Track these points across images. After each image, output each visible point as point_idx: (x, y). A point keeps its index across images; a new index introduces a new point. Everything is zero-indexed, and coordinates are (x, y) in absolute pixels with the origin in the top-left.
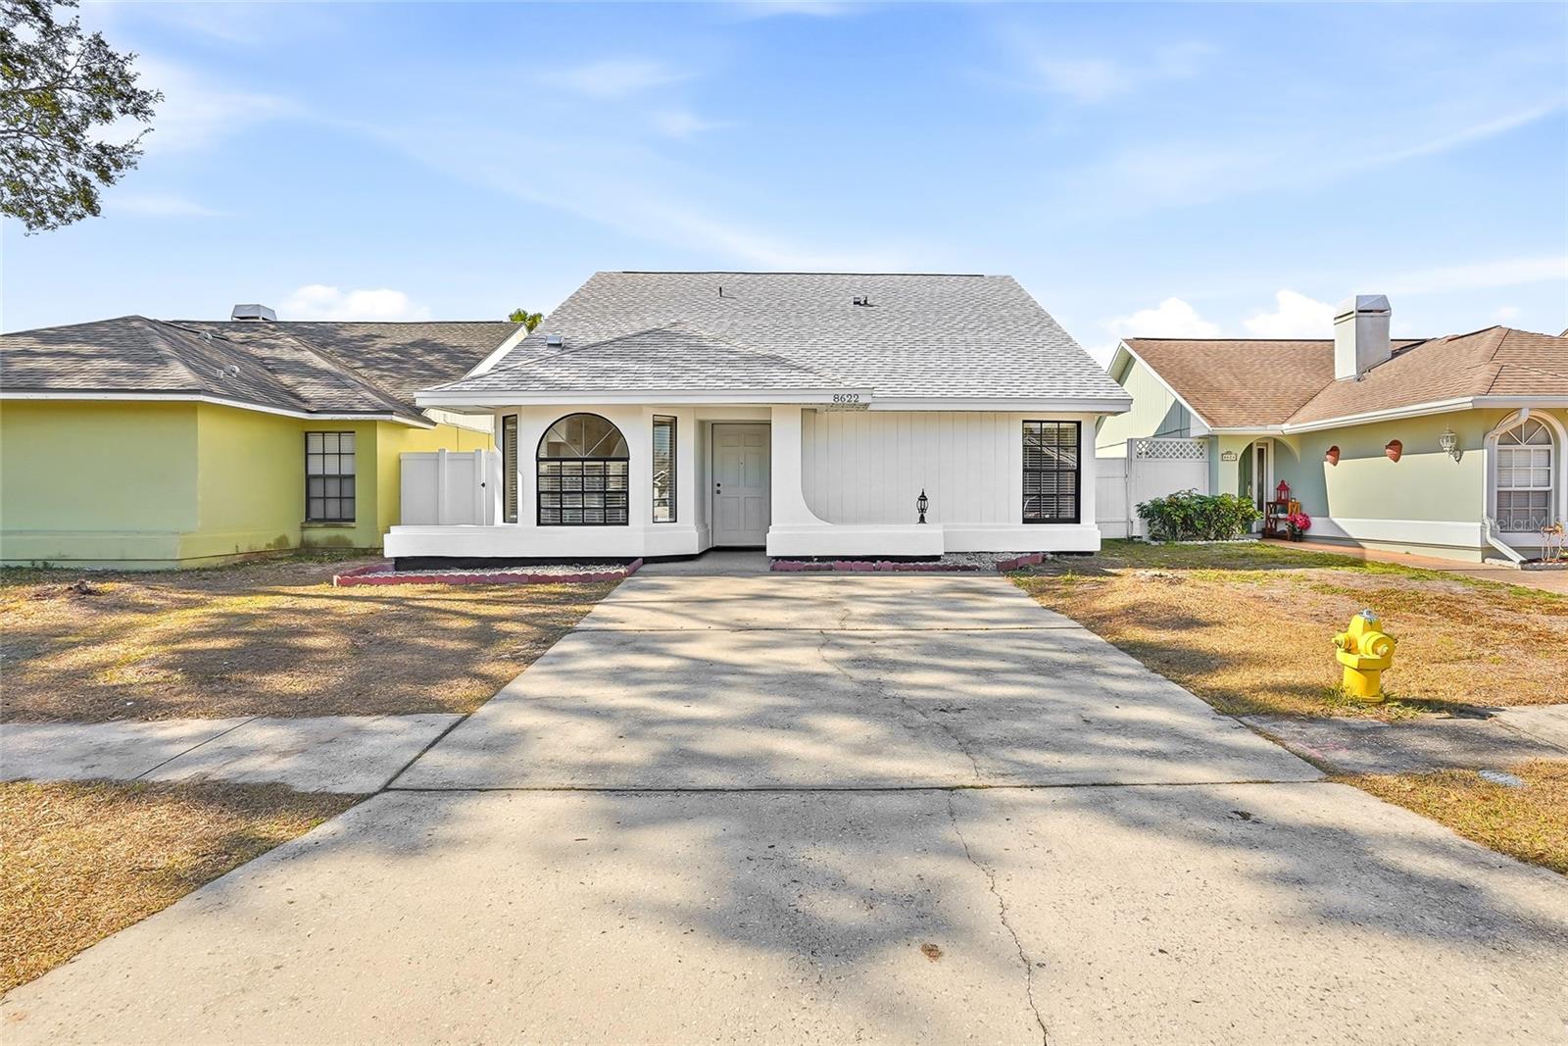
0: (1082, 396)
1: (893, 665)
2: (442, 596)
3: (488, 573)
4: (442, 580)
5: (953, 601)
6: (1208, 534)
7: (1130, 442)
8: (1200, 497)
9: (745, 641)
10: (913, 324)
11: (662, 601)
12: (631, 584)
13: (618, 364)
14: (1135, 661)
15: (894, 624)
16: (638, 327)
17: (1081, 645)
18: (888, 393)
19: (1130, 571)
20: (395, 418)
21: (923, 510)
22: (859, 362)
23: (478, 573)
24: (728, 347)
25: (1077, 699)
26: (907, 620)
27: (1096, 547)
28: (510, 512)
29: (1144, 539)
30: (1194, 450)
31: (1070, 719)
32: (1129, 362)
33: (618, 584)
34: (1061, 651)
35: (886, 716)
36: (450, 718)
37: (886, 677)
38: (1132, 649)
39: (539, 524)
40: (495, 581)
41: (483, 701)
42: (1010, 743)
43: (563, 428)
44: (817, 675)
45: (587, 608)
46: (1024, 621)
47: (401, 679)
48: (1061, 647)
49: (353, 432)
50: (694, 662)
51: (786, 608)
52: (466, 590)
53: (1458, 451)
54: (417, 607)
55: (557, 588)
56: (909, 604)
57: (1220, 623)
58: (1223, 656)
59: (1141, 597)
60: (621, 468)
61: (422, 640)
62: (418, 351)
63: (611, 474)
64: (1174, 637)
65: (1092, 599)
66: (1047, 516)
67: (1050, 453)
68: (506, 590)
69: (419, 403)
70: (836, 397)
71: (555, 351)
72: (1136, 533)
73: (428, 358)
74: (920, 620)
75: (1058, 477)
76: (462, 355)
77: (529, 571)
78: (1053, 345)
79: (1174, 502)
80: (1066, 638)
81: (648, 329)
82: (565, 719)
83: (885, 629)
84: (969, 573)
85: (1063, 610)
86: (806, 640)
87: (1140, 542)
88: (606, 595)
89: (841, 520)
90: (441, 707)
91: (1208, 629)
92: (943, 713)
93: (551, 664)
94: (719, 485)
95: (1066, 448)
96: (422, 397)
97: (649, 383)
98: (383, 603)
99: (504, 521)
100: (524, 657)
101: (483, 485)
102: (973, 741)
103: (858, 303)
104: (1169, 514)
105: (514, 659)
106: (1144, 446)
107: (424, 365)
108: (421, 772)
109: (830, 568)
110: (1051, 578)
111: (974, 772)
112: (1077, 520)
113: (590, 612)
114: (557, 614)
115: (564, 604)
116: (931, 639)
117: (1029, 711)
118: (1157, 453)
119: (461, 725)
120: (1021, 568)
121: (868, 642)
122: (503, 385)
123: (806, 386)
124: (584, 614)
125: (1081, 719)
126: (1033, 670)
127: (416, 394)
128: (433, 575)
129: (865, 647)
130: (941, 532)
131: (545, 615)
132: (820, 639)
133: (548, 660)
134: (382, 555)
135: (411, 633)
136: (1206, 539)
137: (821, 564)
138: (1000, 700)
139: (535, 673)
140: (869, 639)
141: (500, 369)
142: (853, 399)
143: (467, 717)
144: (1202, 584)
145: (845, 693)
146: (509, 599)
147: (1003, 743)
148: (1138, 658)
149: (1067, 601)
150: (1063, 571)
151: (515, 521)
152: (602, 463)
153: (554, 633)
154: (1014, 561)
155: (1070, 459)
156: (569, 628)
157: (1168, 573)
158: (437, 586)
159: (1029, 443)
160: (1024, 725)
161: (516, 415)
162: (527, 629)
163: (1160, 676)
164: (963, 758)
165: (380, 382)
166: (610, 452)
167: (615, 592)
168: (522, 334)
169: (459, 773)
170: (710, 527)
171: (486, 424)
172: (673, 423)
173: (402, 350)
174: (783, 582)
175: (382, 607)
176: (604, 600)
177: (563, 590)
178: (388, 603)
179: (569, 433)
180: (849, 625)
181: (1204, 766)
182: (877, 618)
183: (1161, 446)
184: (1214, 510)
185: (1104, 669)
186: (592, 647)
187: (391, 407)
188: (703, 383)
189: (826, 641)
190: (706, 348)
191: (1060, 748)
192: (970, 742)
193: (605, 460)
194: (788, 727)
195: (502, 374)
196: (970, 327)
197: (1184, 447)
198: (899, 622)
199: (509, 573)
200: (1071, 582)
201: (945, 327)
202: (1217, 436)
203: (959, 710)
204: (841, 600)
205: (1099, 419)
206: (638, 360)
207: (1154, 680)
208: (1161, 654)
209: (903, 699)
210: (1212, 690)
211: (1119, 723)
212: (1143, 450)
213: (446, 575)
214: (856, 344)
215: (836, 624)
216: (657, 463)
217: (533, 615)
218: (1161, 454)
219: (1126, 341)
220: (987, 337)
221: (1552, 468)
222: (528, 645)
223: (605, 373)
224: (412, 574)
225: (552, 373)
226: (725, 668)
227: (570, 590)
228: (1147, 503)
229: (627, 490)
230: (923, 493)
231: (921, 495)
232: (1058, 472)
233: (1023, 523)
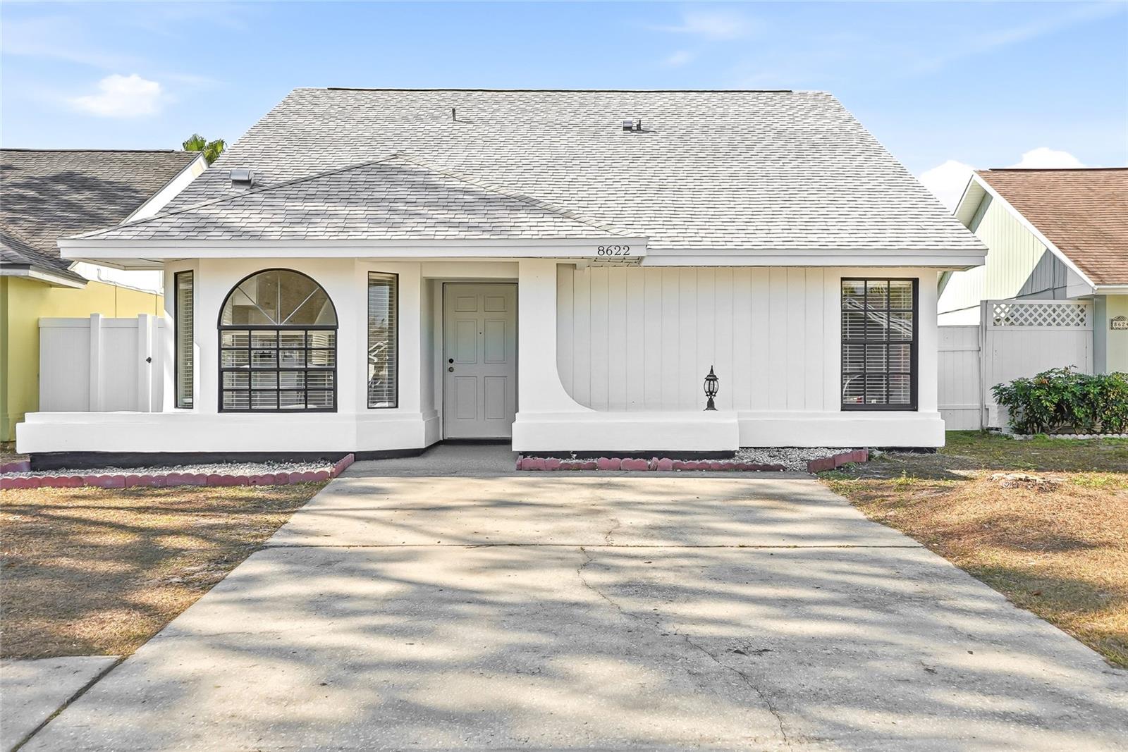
0: (921, 246)
1: (672, 593)
2: (92, 503)
3: (155, 473)
4: (93, 482)
5: (749, 510)
6: (1093, 425)
7: (985, 305)
8: (1081, 377)
9: (484, 560)
10: (701, 155)
11: (379, 509)
12: (341, 486)
13: (322, 207)
14: (993, 593)
15: (675, 539)
16: (349, 159)
17: (920, 569)
18: (666, 243)
19: (986, 473)
20: (33, 273)
21: (711, 393)
22: (631, 204)
23: (141, 473)
24: (463, 185)
25: (915, 641)
26: (692, 533)
27: (939, 441)
28: (184, 396)
29: (1004, 432)
30: (1073, 316)
31: (907, 668)
32: (984, 199)
33: (322, 486)
34: (893, 578)
35: (664, 660)
36: (101, 661)
37: (665, 608)
38: (988, 576)
39: (221, 409)
40: (163, 483)
41: (144, 639)
42: (827, 698)
43: (252, 287)
44: (576, 604)
45: (283, 518)
46: (844, 538)
47: (35, 612)
48: (893, 572)
50: (415, 588)
51: (537, 518)
52: (125, 495)
54: (59, 518)
55: (243, 492)
56: (695, 513)
57: (1110, 545)
58: (1116, 588)
59: (999, 508)
60: (327, 338)
61: (64, 562)
62: (62, 187)
63: (314, 346)
64: (1047, 562)
65: (934, 510)
66: (874, 401)
67: (878, 320)
68: (179, 494)
69: (64, 255)
70: (601, 249)
71: (242, 190)
72: (993, 423)
73: (75, 197)
74: (707, 534)
75: (888, 351)
76: (122, 194)
77: (208, 471)
78: (881, 180)
79: (1045, 383)
80: (899, 561)
81: (362, 162)
82: (252, 662)
83: (662, 546)
84: (771, 474)
85: (895, 523)
86: (562, 559)
87: (998, 435)
88: (306, 501)
89: (609, 406)
90: (88, 648)
91: (1095, 551)
92: (738, 655)
93: (234, 590)
94: (451, 361)
95: (899, 313)
96: (67, 247)
97: (364, 231)
98: (14, 512)
99: (176, 406)
100: (200, 581)
101: (149, 360)
102: (780, 693)
103: (630, 128)
104: (1038, 399)
105: (187, 584)
106: (1003, 310)
107: (70, 206)
108: (59, 735)
109: (593, 468)
110: (880, 481)
111: (779, 734)
112: (913, 406)
113: (285, 522)
114: (243, 526)
115: (253, 513)
116: (723, 559)
117: (853, 655)
118: (1022, 320)
119: (114, 671)
120: (839, 468)
121: (641, 563)
122: (175, 232)
123: (563, 234)
124: (277, 526)
125: (921, 668)
126: (857, 601)
127: (60, 244)
128: (82, 475)
129: (638, 568)
130: (735, 421)
131: (228, 527)
132: (580, 558)
133: (230, 585)
134: (14, 450)
135: (51, 551)
136: (1090, 431)
137: (581, 461)
138: (813, 640)
139: (214, 602)
140: (643, 558)
141: (172, 211)
142: (623, 252)
143: (121, 661)
144: (1085, 492)
145: (611, 629)
146: (181, 506)
147: (818, 697)
148: (998, 589)
149: (900, 513)
150: (896, 472)
151: (190, 406)
152: (303, 333)
153: (237, 552)
154: (830, 459)
155: (902, 327)
156: (257, 543)
157: (1038, 477)
158: (86, 490)
159: (849, 307)
160: (845, 674)
161: (192, 271)
162: (206, 545)
163: (1027, 613)
164: (766, 717)
165: (11, 226)
166: (313, 318)
167: (318, 497)
168: (198, 167)
169: (110, 734)
170: (440, 415)
171: (154, 281)
172: (393, 282)
173: (41, 185)
174: (533, 485)
175: (12, 518)
176: (305, 508)
177: (251, 494)
178: (20, 512)
179: (261, 294)
180: (618, 540)
181: (1094, 737)
182: (652, 531)
183: (1026, 311)
184: (1101, 393)
185: (951, 602)
186: (287, 568)
187: (26, 259)
188: (430, 231)
189: (588, 561)
190: (435, 188)
191: (894, 707)
192: (775, 694)
193: (306, 329)
194: (538, 672)
195: (173, 219)
196: (773, 158)
197: (1059, 311)
198: (681, 536)
199: (181, 472)
200: (905, 487)
201: (741, 158)
202: (1104, 296)
203: (760, 652)
204: (607, 508)
205: (944, 276)
206: (349, 201)
207: (1020, 619)
208: (1029, 584)
209: (687, 637)
210: (1102, 634)
211: (974, 674)
212: (1003, 315)
213: (98, 475)
214: (626, 182)
215: (601, 539)
216: (373, 334)
217: (211, 527)
218: (1026, 320)
219: (980, 173)
220: (795, 171)
222: (205, 566)
223: (306, 218)
224: (53, 475)
225: (237, 218)
226: (457, 596)
227: (261, 495)
228: (1008, 385)
229: (334, 367)
230: (712, 371)
231: (709, 373)
232: (888, 344)
233: (842, 410)
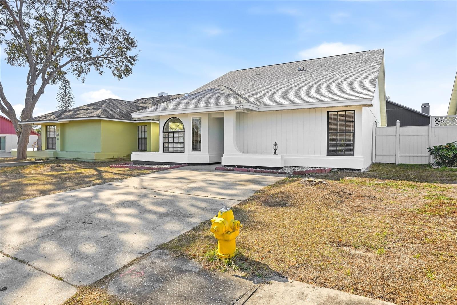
7: (431, 118)
21: (275, 150)
33: (162, 171)
39: (163, 152)
45: (130, 177)
49: (146, 126)
60: (183, 135)
66: (340, 153)
70: (236, 107)
75: (345, 135)
79: (447, 147)
89: (247, 153)
95: (349, 122)
103: (300, 70)
134: (130, 160)
142: (242, 107)
154: (303, 171)
156: (106, 183)
172: (200, 119)
193: (179, 132)
228: (433, 148)
229: (184, 141)
231: (275, 143)
232: (345, 133)
233: (327, 155)
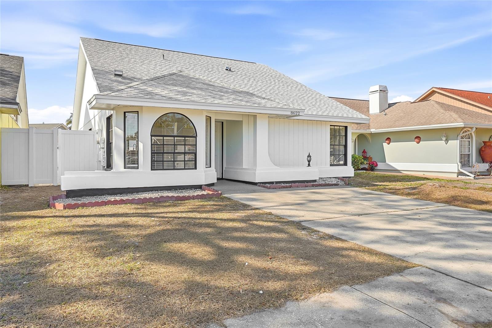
11: (281, 205)
21: (309, 161)
27: (353, 175)
34: (477, 215)
39: (151, 169)
48: (473, 213)
53: (447, 141)
66: (336, 163)
70: (292, 112)
75: (339, 148)
95: (342, 136)
99: (125, 168)
103: (227, 70)
112: (346, 164)
123: (279, 106)
124: (270, 214)
130: (317, 170)
142: (298, 114)
159: (331, 134)
161: (137, 111)
167: (245, 203)
172: (210, 120)
176: (255, 207)
193: (185, 137)
221: (470, 147)
223: (185, 93)
225: (158, 91)
229: (195, 152)
230: (309, 154)
233: (330, 166)
